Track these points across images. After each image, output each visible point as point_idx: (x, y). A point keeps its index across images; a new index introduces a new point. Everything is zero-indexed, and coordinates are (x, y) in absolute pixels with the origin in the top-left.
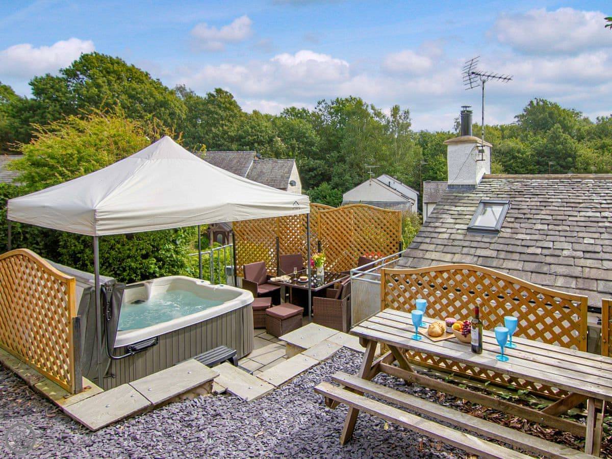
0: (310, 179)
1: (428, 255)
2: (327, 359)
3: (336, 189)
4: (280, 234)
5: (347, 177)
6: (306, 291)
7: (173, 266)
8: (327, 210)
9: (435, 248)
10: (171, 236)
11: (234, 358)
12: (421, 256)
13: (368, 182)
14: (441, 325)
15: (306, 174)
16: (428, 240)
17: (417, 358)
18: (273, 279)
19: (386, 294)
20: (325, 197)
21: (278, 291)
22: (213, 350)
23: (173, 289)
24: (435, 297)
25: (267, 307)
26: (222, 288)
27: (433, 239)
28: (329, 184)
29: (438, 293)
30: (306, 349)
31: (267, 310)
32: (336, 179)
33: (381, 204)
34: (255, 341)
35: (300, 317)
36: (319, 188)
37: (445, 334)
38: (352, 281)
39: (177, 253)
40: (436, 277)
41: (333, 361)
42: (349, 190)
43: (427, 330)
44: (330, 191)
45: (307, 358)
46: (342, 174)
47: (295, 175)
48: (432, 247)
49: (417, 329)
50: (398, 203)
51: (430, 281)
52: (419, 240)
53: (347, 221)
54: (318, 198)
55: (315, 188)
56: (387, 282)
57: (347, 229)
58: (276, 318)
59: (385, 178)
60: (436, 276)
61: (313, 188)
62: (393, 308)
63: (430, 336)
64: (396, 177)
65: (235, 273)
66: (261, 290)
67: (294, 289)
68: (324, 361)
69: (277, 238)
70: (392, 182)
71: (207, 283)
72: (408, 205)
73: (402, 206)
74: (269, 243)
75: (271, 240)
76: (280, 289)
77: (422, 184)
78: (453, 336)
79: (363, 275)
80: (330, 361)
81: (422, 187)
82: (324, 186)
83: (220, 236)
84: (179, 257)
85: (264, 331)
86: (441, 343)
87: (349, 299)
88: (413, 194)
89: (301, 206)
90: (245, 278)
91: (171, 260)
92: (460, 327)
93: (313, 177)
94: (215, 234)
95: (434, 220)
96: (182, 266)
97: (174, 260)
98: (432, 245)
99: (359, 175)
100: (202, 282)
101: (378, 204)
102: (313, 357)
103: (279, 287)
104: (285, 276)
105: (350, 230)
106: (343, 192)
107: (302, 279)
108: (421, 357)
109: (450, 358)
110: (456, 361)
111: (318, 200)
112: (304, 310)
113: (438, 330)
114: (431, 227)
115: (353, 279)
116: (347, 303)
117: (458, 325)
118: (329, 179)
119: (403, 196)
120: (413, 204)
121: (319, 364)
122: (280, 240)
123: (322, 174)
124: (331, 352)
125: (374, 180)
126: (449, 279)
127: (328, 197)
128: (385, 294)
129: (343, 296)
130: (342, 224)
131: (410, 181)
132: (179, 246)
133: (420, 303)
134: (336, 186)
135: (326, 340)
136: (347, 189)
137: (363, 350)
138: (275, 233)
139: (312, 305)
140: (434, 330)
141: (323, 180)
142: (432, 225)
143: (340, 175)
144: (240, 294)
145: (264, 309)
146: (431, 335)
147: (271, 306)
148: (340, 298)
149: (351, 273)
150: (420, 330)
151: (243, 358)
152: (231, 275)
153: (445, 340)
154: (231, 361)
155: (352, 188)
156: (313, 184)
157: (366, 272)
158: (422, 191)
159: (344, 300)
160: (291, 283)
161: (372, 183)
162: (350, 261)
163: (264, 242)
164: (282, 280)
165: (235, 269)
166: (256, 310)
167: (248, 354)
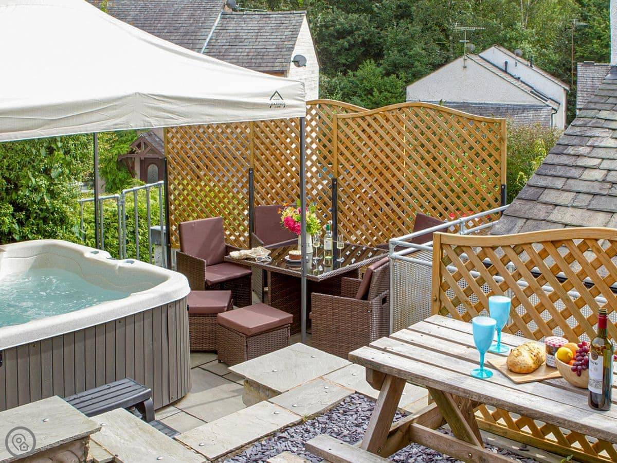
0: (339, 53)
1: (556, 215)
2: (320, 414)
3: (394, 76)
4: (257, 164)
5: (418, 49)
6: (297, 280)
7: (45, 220)
8: (352, 114)
9: (574, 200)
10: (42, 161)
11: (145, 403)
12: (542, 215)
13: (459, 62)
14: (535, 352)
15: (331, 43)
16: (559, 183)
17: (502, 421)
18: (234, 254)
19: (443, 287)
20: (370, 92)
21: (246, 279)
22: (106, 387)
23: (42, 264)
24: (541, 295)
25: (221, 310)
26: (129, 265)
27: (571, 182)
28: (379, 65)
29: (548, 288)
30: (280, 393)
31: (220, 315)
32: (393, 55)
33: (487, 109)
34: (194, 377)
35: (286, 332)
36: (358, 73)
37: (543, 368)
38: (392, 262)
39: (53, 194)
40: (543, 254)
41: (330, 418)
42: (420, 78)
43: (504, 360)
44: (379, 80)
45: (278, 410)
46: (406, 43)
47: (305, 45)
48: (566, 198)
49: (482, 355)
50: (524, 108)
51: (532, 263)
52: (542, 182)
53: (394, 139)
54: (355, 93)
55: (350, 73)
56: (445, 261)
57: (393, 156)
58: (237, 332)
59: (496, 54)
60: (544, 251)
61: (345, 73)
62: (456, 317)
63: (511, 371)
64: (520, 52)
65: (168, 241)
66: (212, 276)
67: (275, 274)
68: (313, 417)
69: (251, 171)
70: (511, 62)
71: (103, 256)
72: (544, 113)
73: (531, 114)
74: (235, 180)
75: (239, 175)
76: (251, 274)
77: (576, 70)
78: (557, 373)
79: (419, 250)
80: (323, 419)
81: (575, 75)
82: (369, 68)
83: (153, 169)
84: (58, 203)
85: (213, 357)
86: (529, 387)
87: (385, 300)
88: (555, 90)
89: (287, 102)
90: (182, 250)
91: (41, 210)
92: (571, 354)
93: (346, 49)
94: (145, 163)
95: (576, 141)
96: (63, 220)
97: (47, 209)
98: (566, 194)
99: (443, 47)
100: (96, 253)
101: (481, 108)
102: (292, 409)
103: (248, 271)
104: (259, 249)
105: (399, 157)
106: (408, 82)
107: (292, 256)
108: (508, 420)
109: (542, 416)
110: (552, 423)
111: (355, 98)
112: (294, 318)
113: (527, 359)
114: (569, 155)
115: (395, 259)
116: (381, 310)
117: (569, 350)
118: (378, 56)
119: (535, 93)
120: (556, 111)
121: (301, 422)
122: (257, 174)
123: (364, 43)
124: (329, 401)
125: (473, 57)
126: (570, 258)
127: (376, 93)
128: (441, 286)
129: (373, 292)
130: (382, 144)
131: (551, 62)
132: (56, 181)
133: (496, 304)
134: (394, 69)
135: (321, 377)
136: (417, 76)
137: (375, 394)
138: (248, 161)
139: (309, 309)
140: (520, 359)
141: (366, 55)
142: (570, 150)
143: (403, 47)
144: (164, 279)
145: (213, 313)
146: (514, 369)
147: (229, 308)
148: (365, 297)
149: (392, 247)
150: (489, 358)
151: (168, 406)
152: (159, 244)
153: (540, 381)
154: (141, 408)
155: (427, 74)
156: (344, 65)
157: (424, 245)
158: (575, 83)
159: (375, 302)
160: (270, 264)
161: (469, 62)
162: (399, 222)
163: (225, 179)
164: (254, 256)
165: (168, 234)
166: (194, 314)
167: (179, 401)
